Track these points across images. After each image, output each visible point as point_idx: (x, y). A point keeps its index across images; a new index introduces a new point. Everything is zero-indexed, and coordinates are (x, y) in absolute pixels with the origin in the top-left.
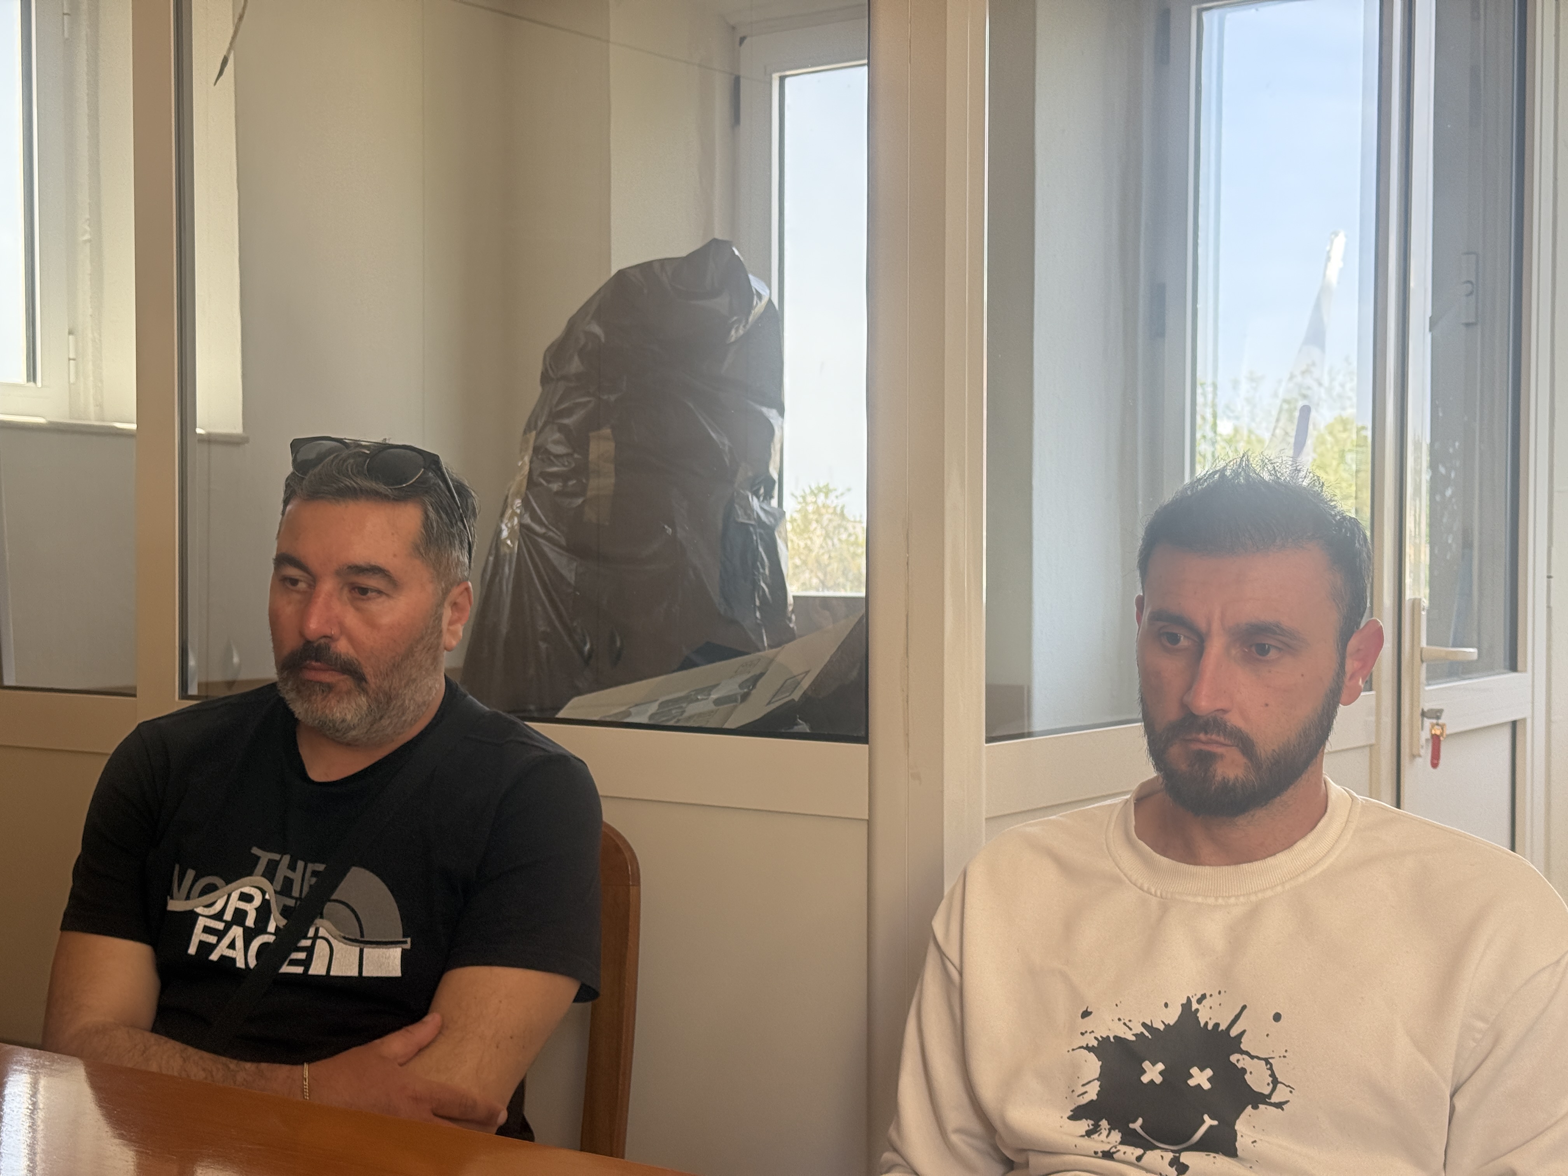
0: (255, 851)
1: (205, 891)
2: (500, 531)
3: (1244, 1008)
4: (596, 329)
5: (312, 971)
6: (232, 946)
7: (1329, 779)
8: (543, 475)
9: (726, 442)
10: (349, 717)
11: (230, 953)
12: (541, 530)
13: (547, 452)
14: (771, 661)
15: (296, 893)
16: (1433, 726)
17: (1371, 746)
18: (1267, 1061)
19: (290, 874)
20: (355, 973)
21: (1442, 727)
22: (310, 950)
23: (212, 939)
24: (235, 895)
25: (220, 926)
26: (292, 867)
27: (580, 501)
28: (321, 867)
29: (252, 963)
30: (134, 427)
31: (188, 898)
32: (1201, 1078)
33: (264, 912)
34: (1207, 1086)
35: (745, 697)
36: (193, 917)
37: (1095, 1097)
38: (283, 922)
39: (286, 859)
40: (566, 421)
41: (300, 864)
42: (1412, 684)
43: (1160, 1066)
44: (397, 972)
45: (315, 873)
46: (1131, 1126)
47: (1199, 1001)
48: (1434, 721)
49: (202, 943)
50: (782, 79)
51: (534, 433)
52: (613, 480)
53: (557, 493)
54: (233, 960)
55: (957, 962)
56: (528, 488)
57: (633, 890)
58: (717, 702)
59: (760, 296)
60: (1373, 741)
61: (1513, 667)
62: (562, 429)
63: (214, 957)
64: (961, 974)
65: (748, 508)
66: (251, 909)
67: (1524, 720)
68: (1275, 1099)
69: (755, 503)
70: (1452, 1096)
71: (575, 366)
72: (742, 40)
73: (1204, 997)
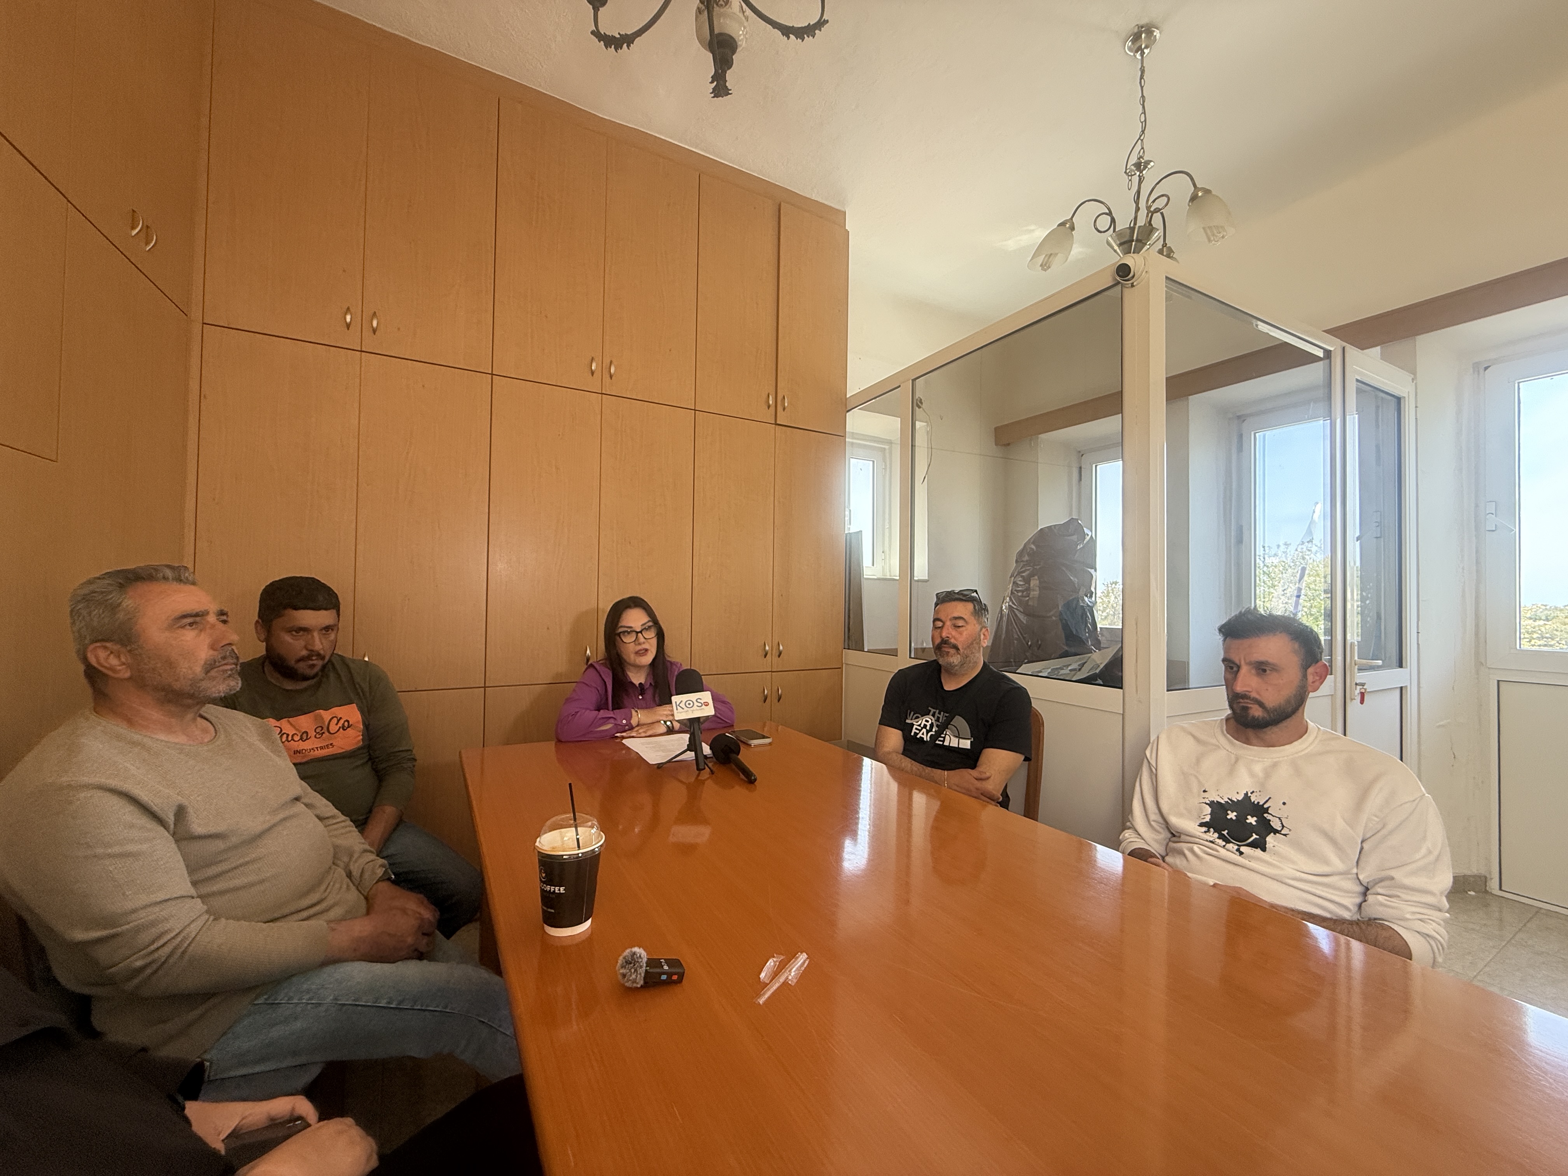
0: (930, 708)
1: (916, 718)
2: (1002, 607)
3: (1270, 798)
4: (1033, 547)
5: (945, 744)
6: (923, 734)
7: (1308, 721)
8: (1016, 590)
9: (1076, 580)
10: (955, 661)
11: (922, 736)
12: (1015, 607)
13: (1017, 584)
14: (1090, 657)
15: (940, 721)
16: (1361, 689)
17: (1332, 695)
18: (1279, 818)
19: (939, 715)
20: (957, 746)
21: (1365, 689)
22: (944, 738)
23: (918, 732)
24: (924, 720)
25: (920, 728)
26: (940, 713)
27: (1028, 598)
28: (947, 715)
29: (928, 739)
30: (898, 578)
31: (912, 719)
32: (1252, 820)
33: (932, 725)
34: (1254, 823)
35: (1080, 670)
36: (913, 725)
37: (1208, 820)
38: (937, 729)
39: (938, 711)
40: (1023, 574)
41: (942, 713)
42: (1351, 675)
43: (1235, 814)
44: (969, 747)
45: (946, 716)
46: (1223, 832)
47: (1251, 793)
48: (1361, 687)
49: (915, 732)
50: (1096, 466)
51: (1013, 578)
52: (1038, 592)
53: (1020, 596)
54: (923, 738)
55: (1155, 766)
56: (1011, 594)
57: (1041, 728)
58: (1071, 670)
59: (1088, 535)
60: (1333, 693)
61: (1401, 666)
62: (1022, 577)
63: (918, 736)
64: (1156, 770)
65: (1083, 600)
66: (928, 724)
67: (1406, 687)
68: (1283, 832)
69: (1086, 599)
70: (1362, 842)
71: (1026, 558)
72: (1082, 455)
73: (1253, 792)
